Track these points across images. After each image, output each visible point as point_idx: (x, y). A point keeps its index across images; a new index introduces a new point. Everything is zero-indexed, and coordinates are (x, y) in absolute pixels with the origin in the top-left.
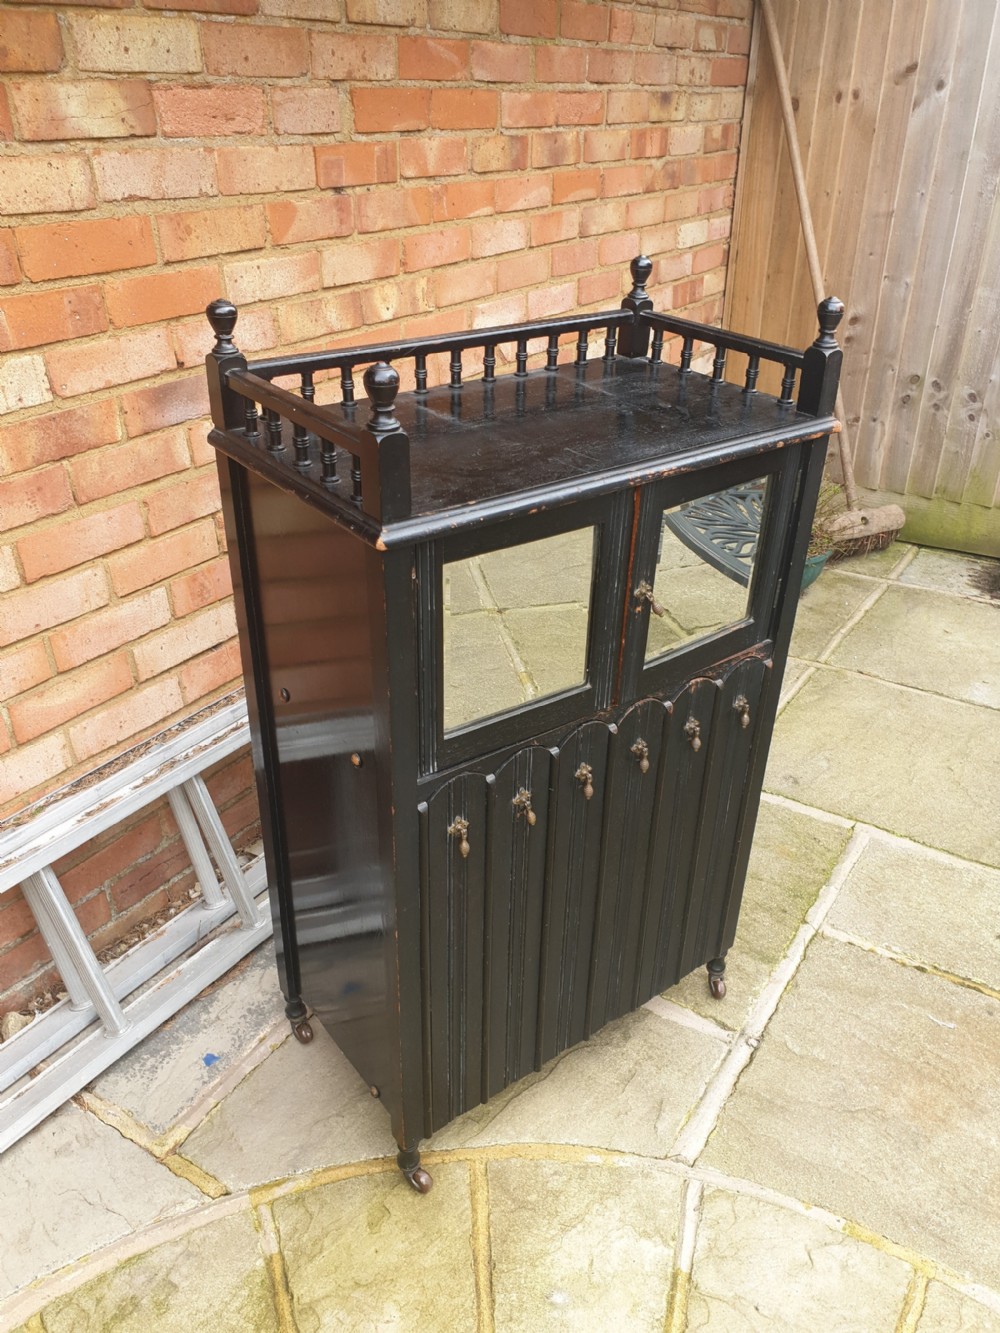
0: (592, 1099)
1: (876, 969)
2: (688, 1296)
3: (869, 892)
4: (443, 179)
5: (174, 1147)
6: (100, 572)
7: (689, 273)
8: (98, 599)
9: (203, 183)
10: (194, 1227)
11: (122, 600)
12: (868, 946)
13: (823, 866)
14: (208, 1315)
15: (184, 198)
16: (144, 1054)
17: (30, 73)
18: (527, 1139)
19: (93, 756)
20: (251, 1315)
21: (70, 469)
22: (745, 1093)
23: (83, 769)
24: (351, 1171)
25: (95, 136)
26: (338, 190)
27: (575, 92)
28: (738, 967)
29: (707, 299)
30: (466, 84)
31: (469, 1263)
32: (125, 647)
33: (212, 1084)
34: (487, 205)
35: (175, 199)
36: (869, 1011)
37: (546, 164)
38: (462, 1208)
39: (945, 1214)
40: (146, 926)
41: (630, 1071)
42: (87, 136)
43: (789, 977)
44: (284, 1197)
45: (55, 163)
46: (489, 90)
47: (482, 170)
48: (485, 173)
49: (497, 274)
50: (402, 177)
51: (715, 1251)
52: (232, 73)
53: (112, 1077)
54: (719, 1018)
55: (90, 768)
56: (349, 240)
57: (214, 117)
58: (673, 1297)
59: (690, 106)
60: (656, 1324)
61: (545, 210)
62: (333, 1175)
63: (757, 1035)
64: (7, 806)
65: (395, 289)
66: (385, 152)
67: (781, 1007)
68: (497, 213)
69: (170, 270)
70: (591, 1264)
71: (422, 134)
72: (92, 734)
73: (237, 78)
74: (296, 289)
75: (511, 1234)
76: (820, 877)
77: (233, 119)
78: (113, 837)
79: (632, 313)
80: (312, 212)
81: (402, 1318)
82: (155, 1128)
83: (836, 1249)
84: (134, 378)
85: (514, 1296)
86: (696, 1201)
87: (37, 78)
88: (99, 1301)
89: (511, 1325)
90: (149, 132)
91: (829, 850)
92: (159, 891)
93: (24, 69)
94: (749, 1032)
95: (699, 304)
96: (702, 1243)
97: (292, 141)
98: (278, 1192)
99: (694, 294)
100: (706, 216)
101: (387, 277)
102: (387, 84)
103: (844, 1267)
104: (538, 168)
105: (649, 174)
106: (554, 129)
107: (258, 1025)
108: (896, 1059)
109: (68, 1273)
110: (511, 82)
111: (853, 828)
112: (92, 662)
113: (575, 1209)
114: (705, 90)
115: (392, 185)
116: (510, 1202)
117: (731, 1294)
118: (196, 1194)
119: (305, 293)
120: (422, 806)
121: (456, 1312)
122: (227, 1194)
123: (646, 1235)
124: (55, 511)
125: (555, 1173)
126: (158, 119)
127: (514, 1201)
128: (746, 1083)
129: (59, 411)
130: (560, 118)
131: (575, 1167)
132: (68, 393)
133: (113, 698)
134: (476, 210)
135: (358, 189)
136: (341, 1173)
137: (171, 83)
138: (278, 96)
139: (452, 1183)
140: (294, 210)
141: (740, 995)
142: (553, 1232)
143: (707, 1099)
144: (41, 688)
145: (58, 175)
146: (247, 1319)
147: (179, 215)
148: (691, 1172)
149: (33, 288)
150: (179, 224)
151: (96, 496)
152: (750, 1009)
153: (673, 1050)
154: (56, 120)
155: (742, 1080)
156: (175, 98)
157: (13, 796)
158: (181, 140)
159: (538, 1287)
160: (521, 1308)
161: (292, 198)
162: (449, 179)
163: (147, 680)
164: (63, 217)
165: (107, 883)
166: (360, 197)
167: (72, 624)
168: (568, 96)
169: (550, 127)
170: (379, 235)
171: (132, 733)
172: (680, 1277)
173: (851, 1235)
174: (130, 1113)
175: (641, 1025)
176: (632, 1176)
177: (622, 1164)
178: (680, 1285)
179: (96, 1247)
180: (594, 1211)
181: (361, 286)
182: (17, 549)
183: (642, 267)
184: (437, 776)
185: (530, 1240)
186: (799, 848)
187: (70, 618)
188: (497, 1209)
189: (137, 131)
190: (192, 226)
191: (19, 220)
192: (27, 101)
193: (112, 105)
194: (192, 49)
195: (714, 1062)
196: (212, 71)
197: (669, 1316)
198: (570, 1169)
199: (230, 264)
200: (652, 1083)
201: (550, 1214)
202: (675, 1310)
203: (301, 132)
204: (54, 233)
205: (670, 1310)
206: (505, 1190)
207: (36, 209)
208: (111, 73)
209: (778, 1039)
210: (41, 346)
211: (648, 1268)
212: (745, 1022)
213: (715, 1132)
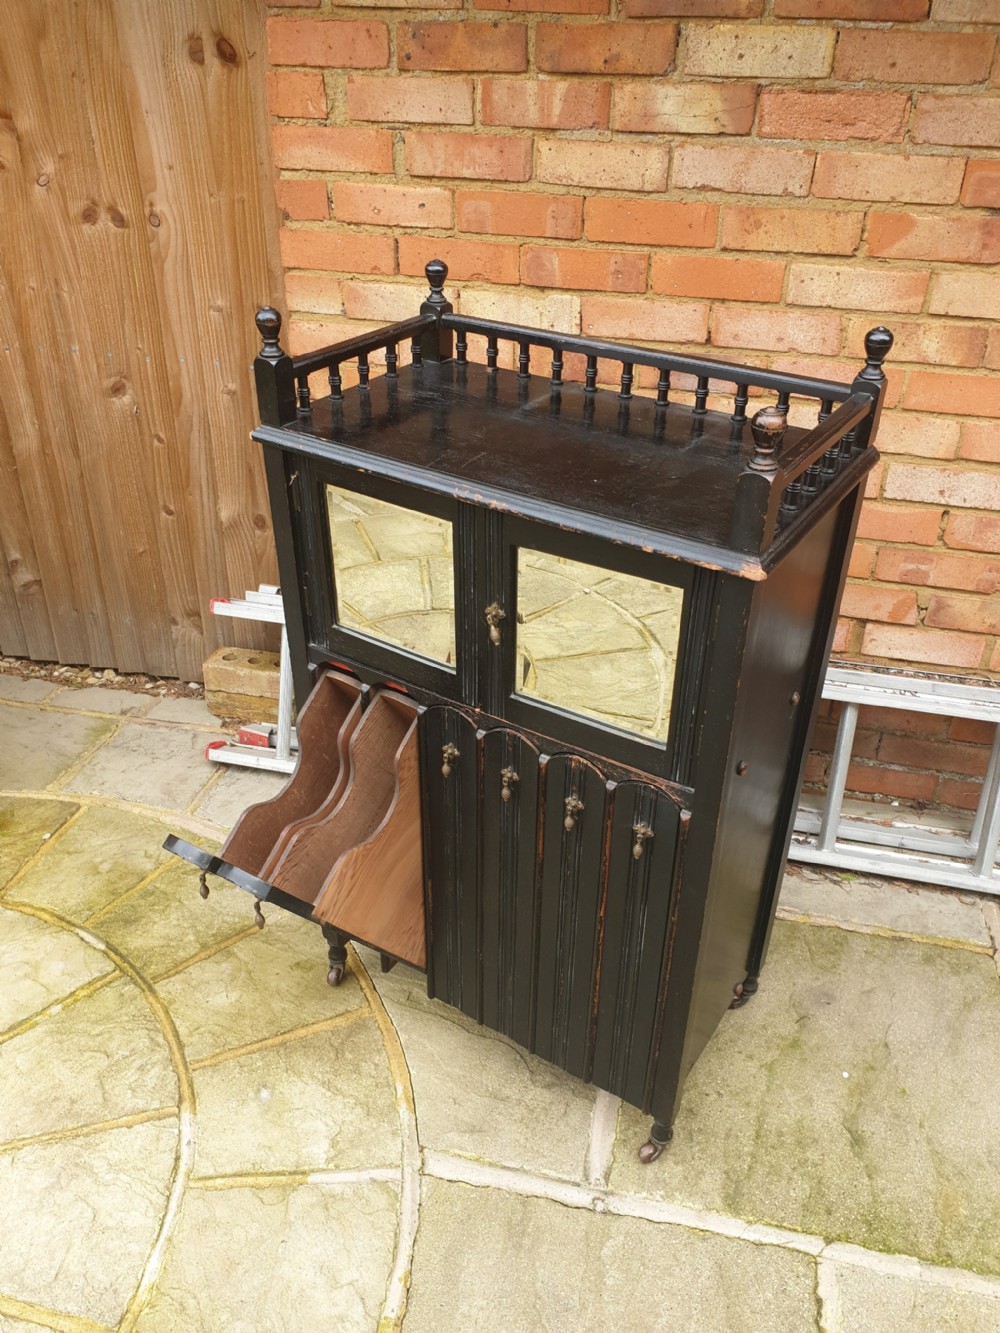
0: (461, 1073)
2: (284, 1187)
9: (791, 182)
13: (956, 1253)
15: (763, 195)
17: (637, 75)
18: (403, 1037)
20: (222, 929)
22: (525, 1207)
25: (682, 131)
26: (992, 210)
28: (701, 1172)
31: (281, 1029)
35: (753, 195)
38: (325, 1012)
41: (508, 1097)
42: (674, 130)
43: (716, 1231)
45: (637, 150)
51: (331, 1200)
52: (869, 79)
54: (616, 1167)
57: (829, 121)
58: (284, 1175)
60: (256, 1166)
63: (610, 1208)
67: (662, 1227)
69: (729, 257)
70: (297, 1109)
73: (875, 84)
74: (885, 306)
75: (312, 1049)
77: (854, 125)
81: (231, 1004)
83: (360, 1310)
84: (658, 338)
85: (260, 1063)
86: (378, 1178)
87: (645, 80)
89: (238, 1068)
90: (742, 132)
93: (631, 72)
94: (611, 1199)
96: (338, 1189)
97: (934, 152)
103: (342, 1319)
113: (346, 1088)
116: (339, 1041)
117: (292, 1219)
121: (240, 1033)
123: (334, 1144)
125: (376, 1065)
126: (757, 120)
127: (342, 1043)
128: (538, 1205)
131: (387, 1078)
137: (786, 87)
138: (929, 104)
139: (345, 1000)
140: (912, 223)
141: (658, 1182)
142: (320, 1076)
143: (504, 1173)
145: (637, 161)
146: (219, 928)
147: (753, 208)
148: (413, 1171)
149: (589, 245)
150: (748, 217)
152: (644, 1194)
153: (550, 1129)
154: (648, 116)
155: (543, 1202)
156: (786, 101)
158: (778, 141)
159: (271, 1078)
160: (252, 1071)
161: (910, 210)
164: (632, 195)
172: (302, 1176)
173: (379, 1325)
175: (569, 1095)
176: (391, 1123)
177: (402, 1112)
178: (295, 1177)
180: (347, 1101)
183: (878, 342)
185: (309, 1063)
186: (972, 1217)
188: (330, 1035)
189: (729, 130)
190: (763, 221)
191: (594, 192)
192: (626, 98)
193: (708, 105)
194: (820, 55)
195: (550, 1169)
196: (840, 77)
197: (265, 1174)
198: (384, 1075)
199: (801, 265)
200: (500, 1118)
201: (336, 1071)
202: (271, 1178)
203: (951, 143)
204: (619, 206)
205: (271, 1174)
206: (349, 1036)
207: (609, 185)
208: (718, 77)
209: (613, 1230)
210: (581, 290)
211: (304, 1151)
212: (623, 1192)
213: (468, 1186)
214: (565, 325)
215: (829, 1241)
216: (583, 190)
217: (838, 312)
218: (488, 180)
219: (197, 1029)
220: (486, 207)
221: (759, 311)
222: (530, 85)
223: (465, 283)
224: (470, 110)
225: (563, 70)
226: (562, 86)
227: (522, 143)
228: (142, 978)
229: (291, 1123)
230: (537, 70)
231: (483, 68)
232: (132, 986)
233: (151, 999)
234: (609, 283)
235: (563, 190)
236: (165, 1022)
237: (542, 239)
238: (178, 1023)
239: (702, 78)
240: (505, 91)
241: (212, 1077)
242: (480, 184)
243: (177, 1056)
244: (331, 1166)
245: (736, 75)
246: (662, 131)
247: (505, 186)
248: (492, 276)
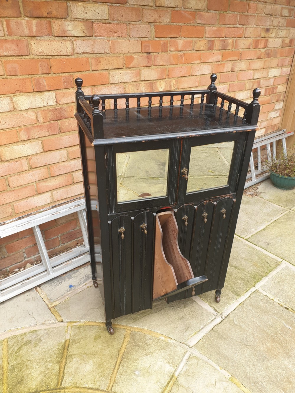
0: (168, 322)
1: (271, 305)
2: (174, 383)
3: (279, 282)
4: (184, 52)
5: (54, 307)
6: (65, 151)
7: (272, 84)
8: (64, 159)
9: (106, 49)
10: (51, 327)
11: (71, 160)
12: (271, 298)
13: (266, 271)
14: (46, 350)
15: (100, 53)
16: (55, 281)
17: (58, 18)
18: (145, 328)
19: (59, 200)
20: (56, 353)
21: (60, 123)
22: (215, 331)
23: (56, 203)
24: (95, 324)
25: (75, 36)
26: (148, 53)
27: (233, 28)
28: (227, 295)
29: (279, 94)
30: (194, 24)
31: (116, 356)
32: (71, 173)
33: (69, 293)
34: (198, 60)
35: (97, 54)
36: (264, 317)
37: (220, 48)
38: (120, 341)
39: (265, 383)
40: (69, 249)
41: (182, 316)
42: (73, 35)
43: (242, 301)
44: (76, 326)
45: (63, 42)
46: (202, 26)
47: (198, 50)
48: (198, 51)
49: (200, 80)
50: (170, 50)
51: (187, 373)
52: (117, 20)
53: (46, 285)
54: (215, 308)
55: (58, 203)
56: (150, 68)
57: (111, 32)
58: (170, 382)
59: (277, 33)
60: (162, 388)
61: (219, 63)
62: (90, 323)
63: (225, 316)
64: (33, 209)
65: (164, 82)
66: (165, 43)
67: (236, 309)
68: (201, 62)
69: (94, 72)
70: (150, 366)
71: (178, 38)
72: (59, 194)
73: (119, 21)
74: (132, 80)
75: (131, 352)
76: (265, 274)
77: (117, 33)
78: (63, 223)
79: (209, 91)
80: (139, 60)
81: (93, 365)
82: (51, 300)
83: (224, 383)
85: (125, 368)
86: (187, 358)
87: (60, 20)
88: (22, 339)
89: (121, 376)
90: (91, 35)
91: (270, 267)
92: (75, 240)
93: (56, 17)
94: (223, 314)
95: (275, 95)
96: (184, 369)
97: (134, 39)
98: (75, 324)
99: (273, 92)
100: (281, 67)
101: (162, 79)
102: (167, 24)
103: (225, 389)
104: (218, 50)
105: (259, 53)
106: (225, 38)
107: (86, 280)
108: (267, 333)
109: (18, 330)
110: (210, 24)
111: (281, 262)
112: (61, 175)
113: (151, 350)
114: (284, 28)
115: (166, 53)
116: (134, 343)
117: (187, 386)
118: (55, 319)
119: (135, 81)
120: (110, 222)
121: (108, 368)
122: (62, 321)
123: (169, 363)
124: (54, 134)
125: (150, 339)
126: (94, 32)
127: (135, 343)
128: (216, 329)
129: (58, 107)
130: (227, 35)
131: (156, 339)
132: (61, 103)
133: (66, 186)
134: (194, 61)
135: (154, 53)
136: (92, 324)
137: (99, 22)
138: (131, 27)
139: (120, 334)
140: (133, 58)
141: (225, 303)
142: (142, 355)
143: (202, 330)
144: (46, 180)
145: (64, 46)
146: (55, 354)
147: (98, 58)
148: (189, 349)
149: (54, 75)
150: (97, 60)
151: (66, 131)
152: (226, 308)
153: (197, 314)
154: (64, 31)
155: (216, 327)
156: (100, 26)
157: (35, 207)
158: (100, 38)
159: (133, 368)
160: (126, 372)
161: (133, 55)
162: (186, 52)
163: (76, 183)
164: (64, 57)
165: (60, 235)
166: (155, 56)
167: (56, 164)
168: (230, 29)
169: (223, 38)
170: (160, 67)
171: (71, 196)
172: (174, 377)
173: (231, 381)
174: (47, 295)
175: (191, 305)
176: (171, 346)
177: (169, 341)
178: (173, 379)
179: (27, 326)
180: (156, 352)
181: (153, 81)
182: (42, 142)
183: (213, 77)
184: (115, 214)
185: (135, 355)
186: (261, 264)
187: (56, 162)
188: (130, 344)
189: (88, 35)
190: (101, 61)
191: (52, 57)
192: (56, 26)
193: (81, 27)
194: (106, 13)
195: (209, 320)
196: (111, 19)
197: (166, 387)
199: (112, 72)
200: (188, 322)
201: (144, 350)
202: (169, 386)
203: (137, 37)
204: (61, 61)
205: (167, 385)
206: (134, 340)
207: (57, 54)
208: (81, 19)
209: (231, 318)
210: (55, 90)
211: (165, 372)
212: (223, 311)
213: (201, 340)
214: (52, 103)
215: (254, 286)
216: (48, 56)
217: (122, 84)
218: (15, 56)
219: (94, 381)
220: (16, 65)
221: (104, 87)
222: (24, 21)
223: (13, 95)
224: (3, 31)
225: (35, 16)
226: (34, 22)
227: (24, 41)
229: (154, 371)
230: (25, 17)
231: (5, 16)
234: (63, 86)
235: (42, 57)
236: (82, 390)
237: (38, 75)
238: (86, 386)
239: (77, 19)
240: (15, 24)
241: (119, 385)
242: (11, 58)
245: (86, 18)
246: (69, 36)
247: (22, 57)
248: (23, 90)
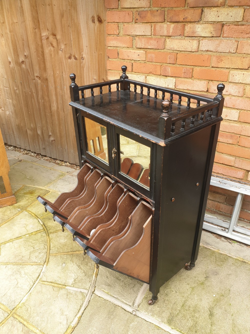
2: (60, 288)
9: (231, 49)
15: (223, 53)
22: (115, 308)
25: (203, 36)
31: (73, 251)
35: (221, 52)
41: (120, 279)
42: (200, 36)
45: (191, 41)
51: (69, 294)
54: (142, 304)
57: (242, 33)
58: (61, 285)
60: (56, 281)
63: (136, 314)
69: (213, 69)
70: (70, 270)
77: (249, 34)
81: (64, 242)
83: (66, 322)
85: (65, 257)
86: (82, 291)
87: (193, 23)
89: (60, 257)
90: (218, 36)
93: (190, 21)
94: (138, 312)
96: (72, 292)
103: (61, 323)
113: (83, 268)
117: (59, 296)
121: (64, 249)
123: (75, 280)
125: (92, 264)
126: (222, 33)
127: (86, 257)
128: (118, 308)
137: (230, 24)
141: (151, 311)
142: (78, 264)
143: (113, 298)
145: (191, 44)
147: (220, 56)
149: (178, 65)
150: (219, 59)
152: (147, 313)
153: (128, 290)
154: (194, 32)
155: (120, 308)
156: (230, 28)
158: (228, 38)
159: (66, 261)
160: (63, 259)
164: (189, 53)
172: (65, 286)
173: (69, 327)
175: (136, 282)
176: (90, 279)
177: (93, 277)
178: (63, 286)
180: (82, 271)
185: (77, 260)
189: (215, 36)
190: (223, 59)
191: (180, 52)
192: (188, 28)
193: (209, 29)
194: (240, 15)
195: (125, 300)
196: (245, 21)
197: (57, 284)
198: (93, 267)
199: (233, 71)
200: (117, 284)
201: (82, 263)
202: (58, 285)
204: (186, 56)
205: (58, 284)
207: (183, 50)
208: (212, 22)
209: (135, 320)
210: (175, 77)
211: (68, 280)
212: (141, 311)
213: (103, 299)
214: (171, 86)
216: (177, 51)
217: (243, 85)
218: (154, 49)
219: (55, 246)
220: (153, 55)
222: (165, 25)
223: (148, 74)
224: (151, 32)
225: (173, 21)
226: (173, 25)
227: (163, 40)
228: (48, 232)
229: (67, 273)
230: (167, 22)
231: (154, 22)
232: (45, 234)
233: (48, 237)
234: (183, 75)
235: (172, 51)
236: (49, 243)
237: (166, 64)
238: (51, 244)
239: (208, 22)
240: (159, 27)
241: (54, 258)
242: (152, 50)
243: (48, 252)
244: (72, 286)
245: (217, 21)
246: (197, 36)
247: (158, 50)
248: (154, 73)
